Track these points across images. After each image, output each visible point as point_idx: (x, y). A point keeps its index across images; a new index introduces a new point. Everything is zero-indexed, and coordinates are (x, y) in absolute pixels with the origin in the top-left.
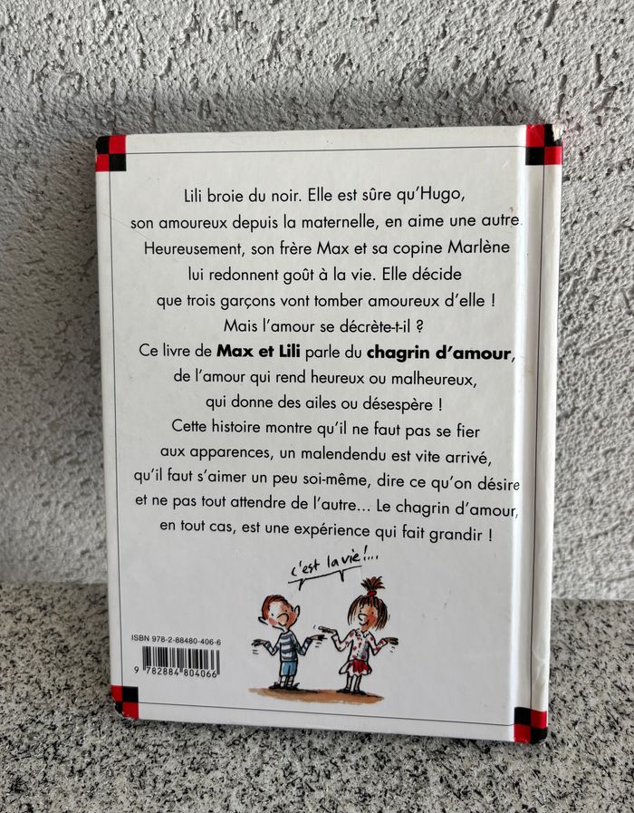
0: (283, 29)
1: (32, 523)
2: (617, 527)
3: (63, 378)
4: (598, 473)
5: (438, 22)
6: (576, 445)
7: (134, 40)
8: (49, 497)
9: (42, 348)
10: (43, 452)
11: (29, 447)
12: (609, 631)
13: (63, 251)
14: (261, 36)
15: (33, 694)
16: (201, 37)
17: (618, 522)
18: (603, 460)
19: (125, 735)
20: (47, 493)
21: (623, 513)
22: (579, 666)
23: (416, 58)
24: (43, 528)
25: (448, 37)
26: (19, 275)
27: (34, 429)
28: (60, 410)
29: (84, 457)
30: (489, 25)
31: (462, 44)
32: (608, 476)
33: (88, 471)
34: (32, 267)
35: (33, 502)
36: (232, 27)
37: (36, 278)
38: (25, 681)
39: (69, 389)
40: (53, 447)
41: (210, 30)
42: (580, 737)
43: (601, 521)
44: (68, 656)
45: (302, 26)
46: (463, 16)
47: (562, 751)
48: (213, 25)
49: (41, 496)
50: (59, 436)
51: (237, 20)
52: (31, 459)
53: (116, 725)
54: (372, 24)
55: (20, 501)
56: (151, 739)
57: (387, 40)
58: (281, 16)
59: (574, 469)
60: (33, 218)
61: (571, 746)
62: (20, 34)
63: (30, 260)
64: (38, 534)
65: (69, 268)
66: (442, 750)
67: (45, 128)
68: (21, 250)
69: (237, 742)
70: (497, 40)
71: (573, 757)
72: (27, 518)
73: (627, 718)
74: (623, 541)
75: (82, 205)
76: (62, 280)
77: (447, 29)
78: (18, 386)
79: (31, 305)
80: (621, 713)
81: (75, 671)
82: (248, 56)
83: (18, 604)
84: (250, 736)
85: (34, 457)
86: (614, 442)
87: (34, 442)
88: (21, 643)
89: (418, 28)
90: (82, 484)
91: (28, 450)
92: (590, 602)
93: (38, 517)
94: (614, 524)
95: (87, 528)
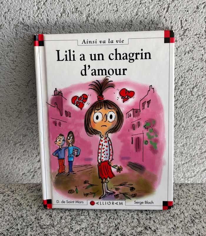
0: (90, 13)
1: (7, 165)
2: (190, 160)
3: (19, 118)
4: (184, 144)
5: (135, 11)
6: (177, 136)
7: (45, 16)
8: (13, 156)
9: (13, 109)
10: (11, 142)
11: (7, 140)
12: (190, 192)
13: (21, 78)
14: (83, 15)
15: (11, 219)
16: (65, 15)
17: (190, 159)
18: (185, 140)
19: (41, 231)
20: (12, 155)
21: (192, 156)
22: (181, 204)
23: (129, 21)
24: (10, 166)
25: (138, 15)
26: (7, 86)
27: (9, 134)
28: (18, 128)
29: (25, 143)
30: (150, 12)
31: (142, 17)
32: (187, 145)
33: (26, 147)
34: (11, 84)
35: (7, 158)
36: (75, 12)
37: (12, 87)
38: (8, 215)
39: (21, 121)
40: (15, 140)
41: (68, 13)
42: (183, 226)
43: (185, 159)
44: (22, 207)
45: (95, 12)
46: (142, 9)
47: (178, 230)
48: (69, 12)
49: (10, 156)
50: (17, 136)
51: (76, 10)
52: (7, 144)
53: (38, 228)
54: (116, 11)
55: (3, 158)
56: (49, 232)
57: (120, 16)
58: (89, 9)
59: (177, 143)
60: (12, 69)
61: (180, 228)
62: (11, 14)
63: (10, 81)
64: (9, 168)
65: (23, 84)
66: (141, 232)
67: (17, 42)
68: (8, 78)
69: (77, 232)
70: (152, 16)
71: (181, 232)
72: (5, 163)
73: (197, 219)
74: (192, 165)
75: (27, 65)
76: (20, 88)
77: (138, 13)
78: (5, 121)
79: (10, 95)
80: (195, 218)
81: (24, 212)
82: (79, 21)
83: (4, 191)
84: (81, 230)
85: (8, 143)
86: (188, 134)
87: (8, 139)
88: (6, 203)
89: (129, 13)
90: (23, 152)
91: (7, 141)
92: (183, 184)
93: (9, 163)
94: (189, 160)
95: (25, 166)
